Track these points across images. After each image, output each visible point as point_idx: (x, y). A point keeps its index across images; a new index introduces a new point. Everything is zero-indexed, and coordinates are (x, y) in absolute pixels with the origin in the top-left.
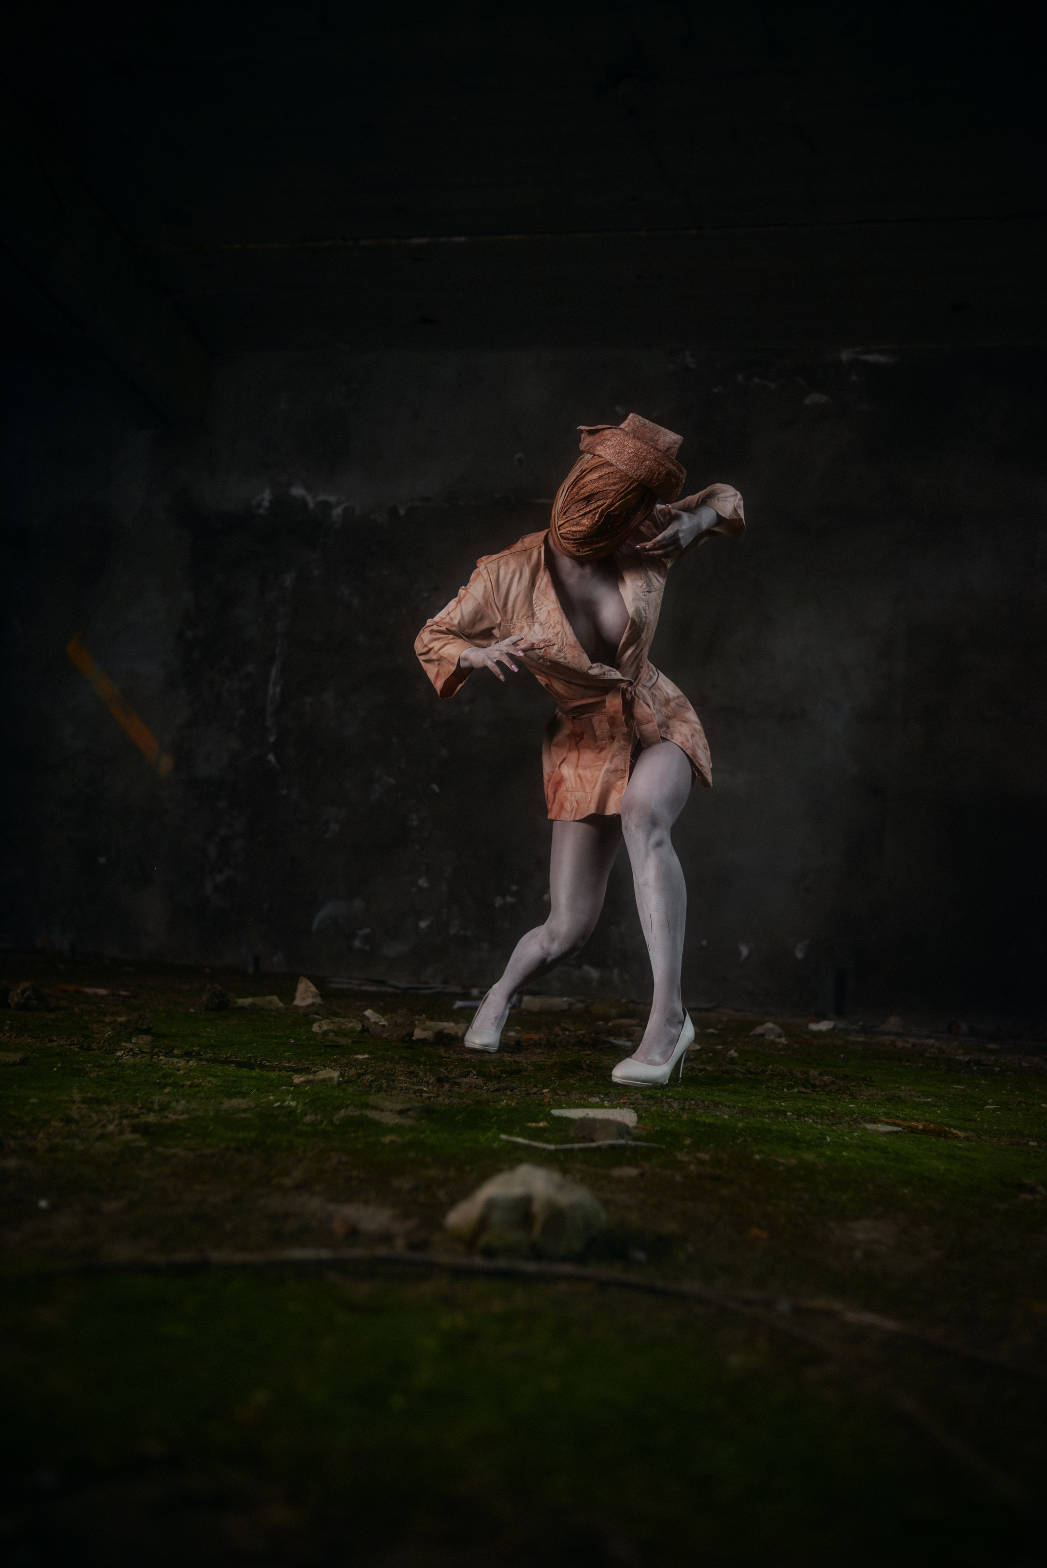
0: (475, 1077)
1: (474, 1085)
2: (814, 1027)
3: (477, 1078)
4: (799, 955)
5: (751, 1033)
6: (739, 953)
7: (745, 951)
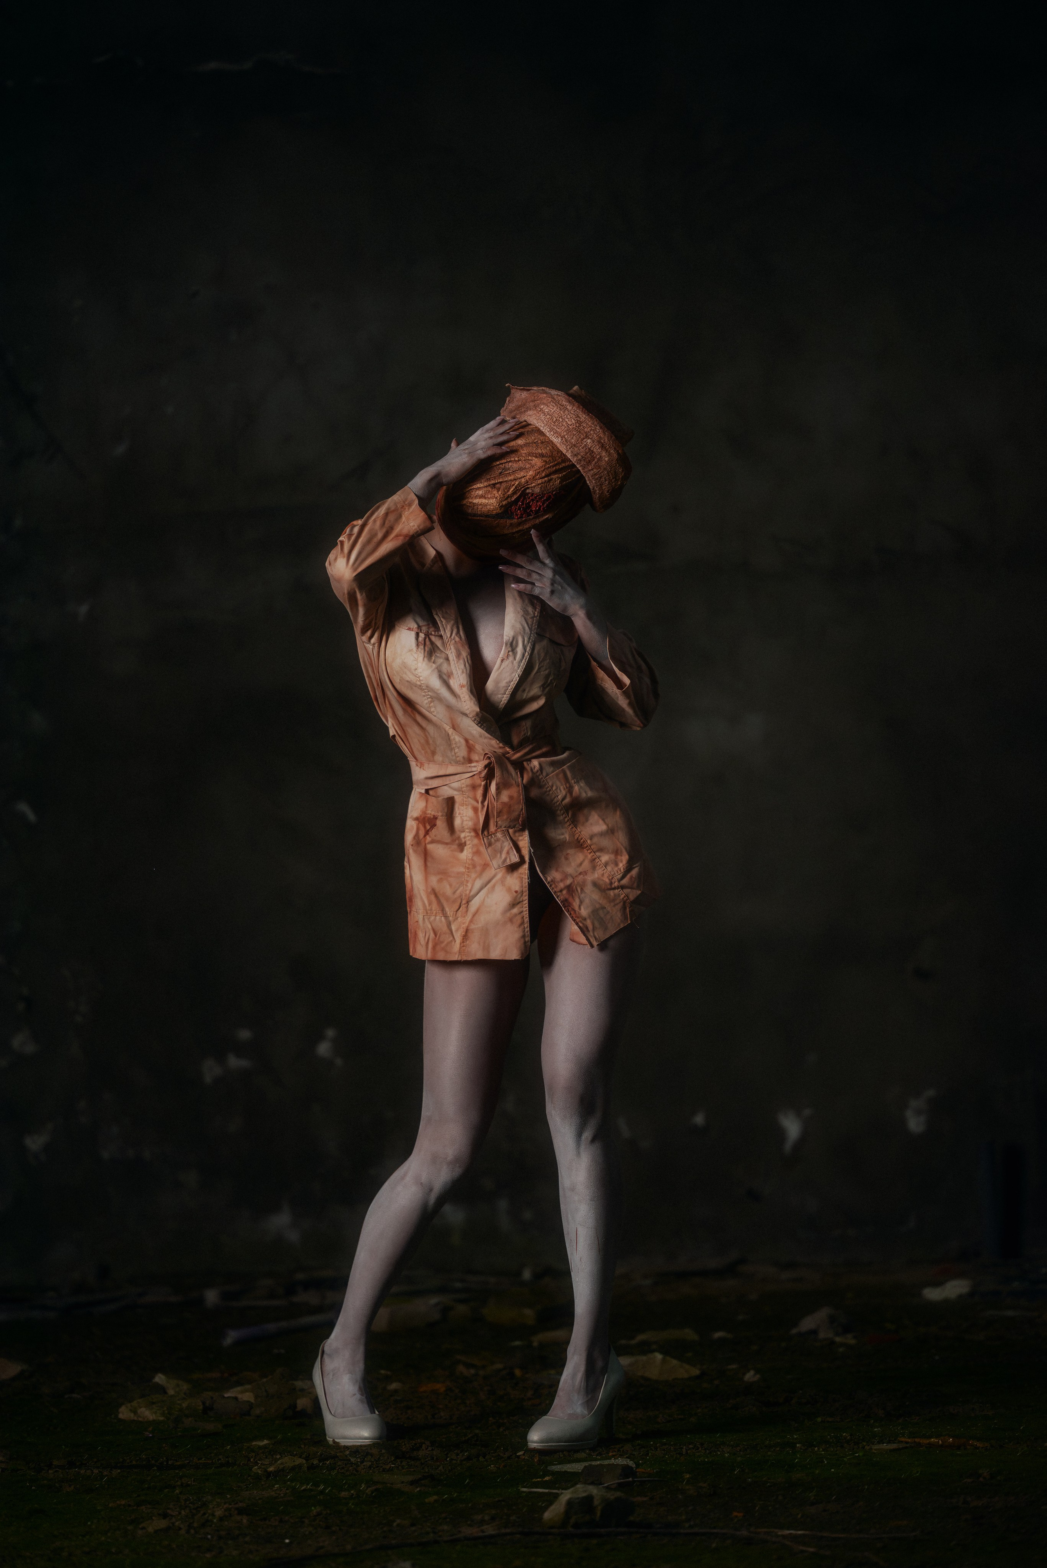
0: (430, 1449)
1: (435, 1458)
2: (933, 1294)
3: (432, 1450)
4: (915, 1124)
5: (794, 1331)
6: (780, 1134)
7: (792, 1127)
